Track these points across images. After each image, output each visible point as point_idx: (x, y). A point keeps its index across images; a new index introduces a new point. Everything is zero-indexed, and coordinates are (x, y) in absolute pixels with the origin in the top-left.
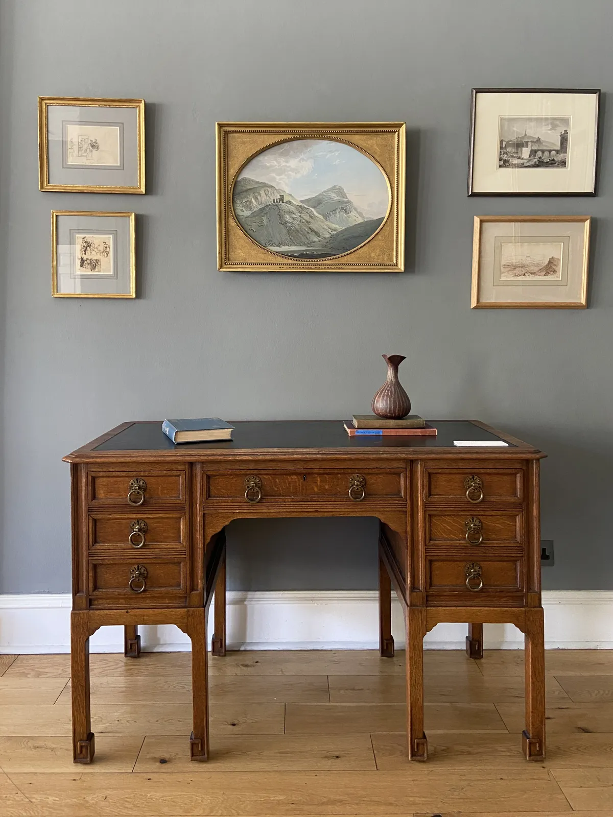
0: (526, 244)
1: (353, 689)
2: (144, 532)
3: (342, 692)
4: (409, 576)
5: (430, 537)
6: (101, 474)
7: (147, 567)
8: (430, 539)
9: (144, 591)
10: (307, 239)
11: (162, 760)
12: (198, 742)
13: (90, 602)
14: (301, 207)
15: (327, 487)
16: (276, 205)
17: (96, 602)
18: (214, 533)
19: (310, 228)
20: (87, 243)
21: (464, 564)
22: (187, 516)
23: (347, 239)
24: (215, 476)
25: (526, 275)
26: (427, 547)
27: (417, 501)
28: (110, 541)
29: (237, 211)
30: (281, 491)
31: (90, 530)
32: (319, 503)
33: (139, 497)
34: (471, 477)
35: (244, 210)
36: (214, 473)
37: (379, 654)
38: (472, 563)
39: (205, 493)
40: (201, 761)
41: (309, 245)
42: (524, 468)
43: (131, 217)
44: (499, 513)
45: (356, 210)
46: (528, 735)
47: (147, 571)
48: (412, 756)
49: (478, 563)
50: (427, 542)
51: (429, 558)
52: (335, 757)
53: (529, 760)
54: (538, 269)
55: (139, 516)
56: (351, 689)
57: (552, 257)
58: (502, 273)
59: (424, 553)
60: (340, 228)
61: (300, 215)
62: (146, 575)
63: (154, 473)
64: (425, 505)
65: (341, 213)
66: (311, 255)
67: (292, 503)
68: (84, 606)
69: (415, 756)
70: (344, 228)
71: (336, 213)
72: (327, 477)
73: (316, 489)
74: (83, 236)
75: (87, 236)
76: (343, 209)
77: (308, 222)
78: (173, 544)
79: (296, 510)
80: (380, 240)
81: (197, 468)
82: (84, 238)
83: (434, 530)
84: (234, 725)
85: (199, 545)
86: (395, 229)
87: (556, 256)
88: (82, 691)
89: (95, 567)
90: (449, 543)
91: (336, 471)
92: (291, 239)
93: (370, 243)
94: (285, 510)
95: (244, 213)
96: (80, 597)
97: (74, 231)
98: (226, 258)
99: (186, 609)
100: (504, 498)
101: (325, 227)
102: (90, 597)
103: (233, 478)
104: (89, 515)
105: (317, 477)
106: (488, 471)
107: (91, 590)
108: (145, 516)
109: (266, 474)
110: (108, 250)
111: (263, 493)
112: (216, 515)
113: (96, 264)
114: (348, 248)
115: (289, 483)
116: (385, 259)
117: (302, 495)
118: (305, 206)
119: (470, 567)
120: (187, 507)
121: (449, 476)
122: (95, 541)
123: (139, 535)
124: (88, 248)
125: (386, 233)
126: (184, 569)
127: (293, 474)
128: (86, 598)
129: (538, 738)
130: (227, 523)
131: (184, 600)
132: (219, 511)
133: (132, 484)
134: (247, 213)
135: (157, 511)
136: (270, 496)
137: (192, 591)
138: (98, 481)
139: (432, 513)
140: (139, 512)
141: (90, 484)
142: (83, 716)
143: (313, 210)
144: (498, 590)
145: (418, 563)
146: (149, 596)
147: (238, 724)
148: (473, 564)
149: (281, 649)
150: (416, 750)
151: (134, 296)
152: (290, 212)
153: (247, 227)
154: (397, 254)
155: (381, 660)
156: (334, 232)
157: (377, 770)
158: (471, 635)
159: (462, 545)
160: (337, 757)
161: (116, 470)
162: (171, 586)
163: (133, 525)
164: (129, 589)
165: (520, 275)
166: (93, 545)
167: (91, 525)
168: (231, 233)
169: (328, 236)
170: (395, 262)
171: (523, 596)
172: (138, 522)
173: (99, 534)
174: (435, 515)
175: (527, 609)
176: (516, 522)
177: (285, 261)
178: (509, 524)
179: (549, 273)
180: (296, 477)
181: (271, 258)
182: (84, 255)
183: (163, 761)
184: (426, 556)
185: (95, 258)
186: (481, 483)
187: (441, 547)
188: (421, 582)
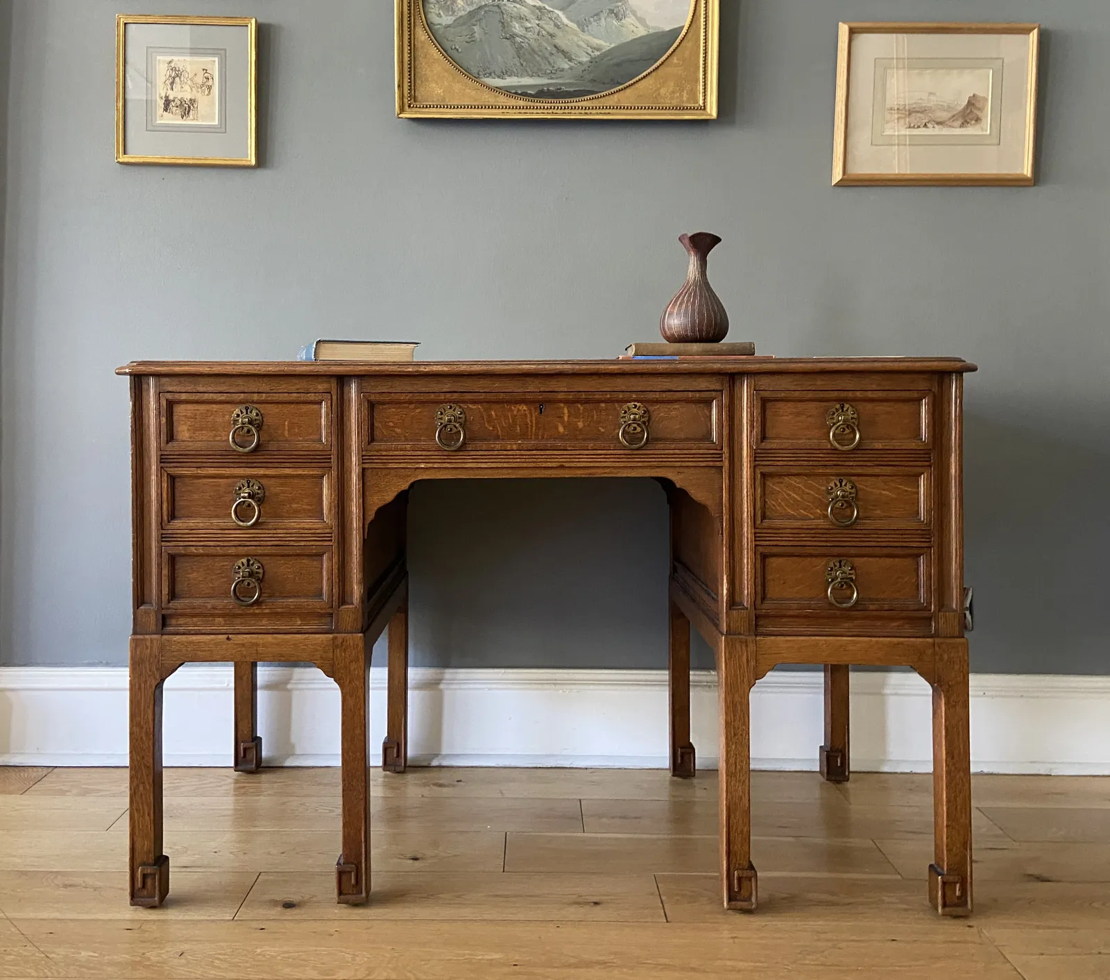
0: (928, 71)
1: (625, 818)
2: (259, 501)
3: (604, 820)
4: (725, 581)
5: (762, 514)
6: (184, 397)
7: (264, 563)
8: (764, 517)
9: (257, 602)
10: (550, 64)
11: (287, 904)
12: (349, 869)
13: (164, 621)
14: (539, 8)
15: (580, 425)
16: (498, 6)
17: (173, 622)
18: (381, 504)
19: (555, 46)
20: (176, 70)
21: (823, 561)
22: (334, 473)
23: (618, 65)
24: (384, 403)
25: (929, 125)
26: (757, 531)
27: (741, 449)
28: (198, 515)
29: (429, 16)
30: (500, 432)
31: (165, 496)
32: (565, 452)
33: (249, 439)
34: (838, 406)
35: (442, 13)
36: (381, 398)
37: (669, 774)
38: (838, 559)
39: (365, 432)
40: (356, 905)
41: (553, 76)
42: (935, 389)
43: (249, 25)
44: (888, 470)
45: (634, 13)
46: (939, 870)
47: (263, 569)
48: (730, 899)
49: (850, 559)
50: (758, 522)
51: (760, 549)
52: (592, 904)
53: (943, 915)
54: (950, 115)
55: (249, 471)
56: (621, 817)
57: (974, 95)
58: (887, 122)
59: (751, 541)
60: (606, 45)
61: (537, 22)
62: (261, 576)
63: (276, 397)
64: (756, 456)
65: (609, 20)
66: (557, 92)
67: (518, 452)
68: (153, 628)
69: (736, 900)
70: (613, 46)
71: (600, 19)
72: (581, 408)
73: (561, 429)
74: (169, 59)
75: (175, 58)
76: (612, 11)
77: (552, 36)
78: (308, 523)
79: (525, 465)
80: (677, 65)
81: (350, 388)
82: (170, 62)
83: (770, 502)
84: (415, 859)
85: (355, 524)
86: (702, 45)
87: (980, 94)
88: (147, 775)
89: (173, 559)
90: (798, 524)
91: (597, 397)
92: (522, 65)
93: (659, 71)
94: (505, 465)
95: (442, 19)
96: (146, 612)
97: (153, 50)
98: (410, 97)
99: (331, 636)
100: (896, 444)
101: (581, 43)
102: (164, 612)
103: (415, 408)
104: (162, 467)
105: (563, 408)
106: (870, 394)
107: (165, 598)
108: (262, 472)
109: (474, 402)
110: (210, 83)
111: (467, 436)
112: (384, 472)
113: (189, 107)
114: (619, 81)
115: (514, 417)
116: (685, 99)
117: (537, 439)
118: (547, 7)
119: (835, 566)
120: (334, 459)
121: (800, 405)
122: (172, 516)
123: (249, 505)
124: (177, 79)
125: (687, 54)
126: (327, 564)
127: (523, 401)
128: (156, 612)
129: (959, 875)
130: (405, 486)
131: (329, 619)
132: (390, 466)
133: (238, 416)
134: (447, 20)
135: (281, 464)
136: (481, 440)
137: (342, 604)
138: (180, 410)
139: (766, 470)
140: (250, 465)
141: (164, 411)
142: (148, 820)
143: (560, 13)
144: (886, 607)
145: (741, 559)
146: (267, 611)
147: (422, 858)
148: (840, 562)
149: (501, 765)
150: (736, 890)
151: (253, 162)
152: (521, 18)
153: (447, 45)
154: (705, 89)
155: (672, 783)
156: (597, 53)
157: (667, 922)
158: (829, 744)
159: (821, 527)
160: (596, 903)
161: (210, 389)
162: (306, 596)
163: (240, 489)
164: (233, 600)
165: (919, 127)
166: (169, 522)
167: (165, 485)
168: (419, 53)
169: (585, 59)
170: (701, 103)
171: (930, 619)
172: (249, 484)
173: (180, 503)
174: (771, 475)
175: (938, 640)
176: (918, 486)
177: (512, 102)
178: (907, 491)
179: (968, 123)
180: (525, 408)
181: (487, 96)
182: (170, 92)
183: (289, 905)
184: (756, 545)
185: (187, 96)
186: (855, 416)
187: (781, 531)
188: (746, 592)
